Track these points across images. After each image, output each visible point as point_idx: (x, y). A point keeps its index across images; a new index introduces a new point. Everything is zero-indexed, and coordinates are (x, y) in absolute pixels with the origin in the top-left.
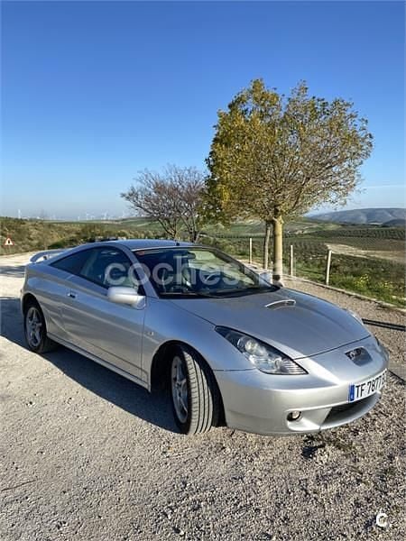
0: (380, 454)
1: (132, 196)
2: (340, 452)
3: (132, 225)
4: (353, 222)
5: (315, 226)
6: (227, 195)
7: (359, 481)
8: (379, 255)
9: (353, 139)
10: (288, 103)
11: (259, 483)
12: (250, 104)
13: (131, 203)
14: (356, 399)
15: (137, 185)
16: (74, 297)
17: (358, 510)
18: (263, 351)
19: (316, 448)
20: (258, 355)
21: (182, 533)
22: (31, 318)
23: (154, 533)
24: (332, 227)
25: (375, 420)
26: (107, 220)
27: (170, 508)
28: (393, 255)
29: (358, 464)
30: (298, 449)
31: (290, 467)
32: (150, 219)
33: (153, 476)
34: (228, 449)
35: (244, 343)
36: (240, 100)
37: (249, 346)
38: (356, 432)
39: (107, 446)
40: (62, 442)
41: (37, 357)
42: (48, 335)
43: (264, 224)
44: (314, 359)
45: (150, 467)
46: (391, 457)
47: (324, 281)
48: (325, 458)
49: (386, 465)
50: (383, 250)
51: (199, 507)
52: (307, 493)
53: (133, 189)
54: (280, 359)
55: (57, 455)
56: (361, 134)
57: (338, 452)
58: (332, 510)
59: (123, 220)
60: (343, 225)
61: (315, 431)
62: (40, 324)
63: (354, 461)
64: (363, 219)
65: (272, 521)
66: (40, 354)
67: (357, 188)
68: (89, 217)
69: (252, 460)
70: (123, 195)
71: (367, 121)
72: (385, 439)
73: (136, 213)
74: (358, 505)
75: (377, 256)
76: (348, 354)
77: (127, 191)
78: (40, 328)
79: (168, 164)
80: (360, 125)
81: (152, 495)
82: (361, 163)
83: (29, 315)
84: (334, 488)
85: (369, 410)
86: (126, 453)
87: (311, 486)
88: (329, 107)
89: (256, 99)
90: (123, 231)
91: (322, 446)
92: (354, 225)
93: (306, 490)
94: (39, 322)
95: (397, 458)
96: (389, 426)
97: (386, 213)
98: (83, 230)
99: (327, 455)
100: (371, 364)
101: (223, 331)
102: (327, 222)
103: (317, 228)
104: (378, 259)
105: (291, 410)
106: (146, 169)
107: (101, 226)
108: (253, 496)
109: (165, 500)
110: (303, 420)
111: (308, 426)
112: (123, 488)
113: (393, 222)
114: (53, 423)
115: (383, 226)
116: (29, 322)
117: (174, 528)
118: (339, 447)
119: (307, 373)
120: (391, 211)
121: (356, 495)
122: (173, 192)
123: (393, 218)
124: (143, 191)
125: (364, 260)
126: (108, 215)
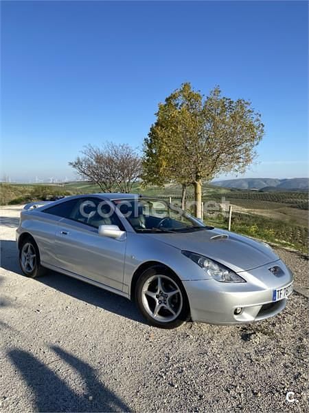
0: (292, 337)
1: (77, 164)
2: (266, 337)
3: (73, 187)
4: (239, 188)
5: (211, 190)
6: (164, 163)
7: (283, 353)
8: (257, 212)
9: (251, 127)
10: (206, 100)
11: (218, 355)
12: (180, 100)
13: (76, 170)
14: (277, 300)
15: (82, 156)
16: (66, 234)
17: (287, 370)
18: (216, 267)
19: (250, 334)
20: (213, 270)
21: (176, 386)
22: (26, 251)
23: (157, 387)
24: (223, 191)
25: (284, 317)
26: (53, 183)
27: (163, 372)
28: (267, 212)
29: (280, 344)
30: (238, 336)
31: (236, 346)
32: (92, 183)
33: (144, 354)
34: (191, 336)
35: (203, 261)
36: (173, 97)
37: (206, 264)
38: (274, 325)
39: (105, 336)
40: (72, 335)
41: (31, 280)
42: (41, 263)
43: (181, 186)
44: (250, 273)
45: (140, 349)
46: (301, 339)
47: (227, 229)
48: (257, 340)
49: (298, 343)
50: (261, 208)
51: (182, 371)
52: (252, 361)
53: (79, 159)
54: (227, 272)
55: (71, 343)
56: (256, 124)
57: (265, 336)
58: (271, 371)
59: (66, 183)
60: (231, 190)
61: (251, 322)
62: (35, 255)
63: (278, 342)
64: (246, 186)
65: (234, 378)
66: (34, 278)
67: (253, 161)
68: (38, 181)
69: (209, 343)
70: (71, 164)
71: (260, 115)
72: (294, 328)
73: (80, 178)
74: (287, 367)
75: (256, 213)
76: (270, 269)
77: (74, 160)
78: (34, 258)
79: (107, 141)
80: (256, 117)
81: (148, 365)
82: (257, 144)
83: (24, 249)
84: (268, 357)
85: (280, 311)
86: (120, 340)
87: (253, 357)
88: (233, 105)
89: (184, 96)
90: (68, 191)
91: (255, 333)
92: (239, 190)
93: (251, 359)
94: (33, 254)
95: (305, 339)
96: (295, 321)
97: (261, 182)
98: (36, 191)
99: (258, 339)
100: (284, 277)
101: (188, 254)
102: (220, 188)
103: (214, 192)
104: (257, 215)
105: (236, 307)
106: (89, 145)
107: (50, 187)
108: (217, 364)
109: (158, 367)
110: (244, 314)
111: (248, 317)
112: (126, 361)
113: (267, 188)
114: (61, 323)
115: (261, 191)
116: (24, 254)
117: (169, 384)
118: (265, 334)
119: (246, 282)
120: (265, 180)
121: (284, 361)
122: (109, 162)
123: (266, 186)
124: (86, 161)
125: (246, 215)
126: (53, 180)
